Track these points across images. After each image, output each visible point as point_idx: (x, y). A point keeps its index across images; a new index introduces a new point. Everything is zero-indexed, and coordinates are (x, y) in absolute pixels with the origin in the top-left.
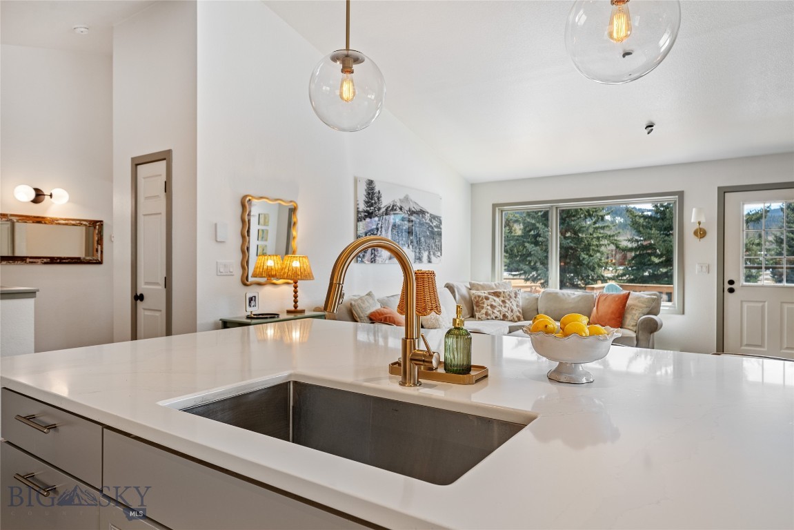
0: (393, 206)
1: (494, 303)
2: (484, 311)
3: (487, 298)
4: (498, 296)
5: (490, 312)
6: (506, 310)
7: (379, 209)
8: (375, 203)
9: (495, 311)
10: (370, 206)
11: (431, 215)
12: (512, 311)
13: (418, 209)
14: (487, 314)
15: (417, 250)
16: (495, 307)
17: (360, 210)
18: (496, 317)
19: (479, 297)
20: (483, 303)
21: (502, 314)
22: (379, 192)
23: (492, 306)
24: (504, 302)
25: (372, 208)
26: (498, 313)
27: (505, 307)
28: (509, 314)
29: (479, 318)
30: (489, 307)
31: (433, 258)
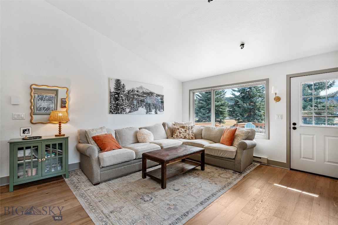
0: (133, 90)
1: (181, 131)
2: (176, 135)
3: (178, 129)
4: (184, 128)
5: (179, 135)
6: (186, 134)
7: (124, 91)
8: (121, 89)
9: (181, 135)
10: (118, 90)
11: (157, 94)
12: (189, 135)
13: (148, 92)
14: (177, 136)
15: (148, 109)
16: (181, 133)
17: (112, 91)
18: (181, 137)
19: (175, 128)
20: (176, 131)
21: (184, 136)
22: (124, 84)
23: (180, 133)
24: (186, 131)
25: (119, 91)
26: (182, 136)
27: (186, 133)
28: (187, 136)
29: (174, 138)
30: (178, 133)
31: (158, 112)
